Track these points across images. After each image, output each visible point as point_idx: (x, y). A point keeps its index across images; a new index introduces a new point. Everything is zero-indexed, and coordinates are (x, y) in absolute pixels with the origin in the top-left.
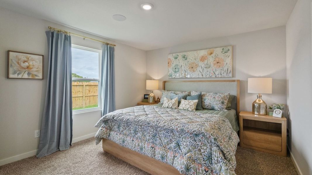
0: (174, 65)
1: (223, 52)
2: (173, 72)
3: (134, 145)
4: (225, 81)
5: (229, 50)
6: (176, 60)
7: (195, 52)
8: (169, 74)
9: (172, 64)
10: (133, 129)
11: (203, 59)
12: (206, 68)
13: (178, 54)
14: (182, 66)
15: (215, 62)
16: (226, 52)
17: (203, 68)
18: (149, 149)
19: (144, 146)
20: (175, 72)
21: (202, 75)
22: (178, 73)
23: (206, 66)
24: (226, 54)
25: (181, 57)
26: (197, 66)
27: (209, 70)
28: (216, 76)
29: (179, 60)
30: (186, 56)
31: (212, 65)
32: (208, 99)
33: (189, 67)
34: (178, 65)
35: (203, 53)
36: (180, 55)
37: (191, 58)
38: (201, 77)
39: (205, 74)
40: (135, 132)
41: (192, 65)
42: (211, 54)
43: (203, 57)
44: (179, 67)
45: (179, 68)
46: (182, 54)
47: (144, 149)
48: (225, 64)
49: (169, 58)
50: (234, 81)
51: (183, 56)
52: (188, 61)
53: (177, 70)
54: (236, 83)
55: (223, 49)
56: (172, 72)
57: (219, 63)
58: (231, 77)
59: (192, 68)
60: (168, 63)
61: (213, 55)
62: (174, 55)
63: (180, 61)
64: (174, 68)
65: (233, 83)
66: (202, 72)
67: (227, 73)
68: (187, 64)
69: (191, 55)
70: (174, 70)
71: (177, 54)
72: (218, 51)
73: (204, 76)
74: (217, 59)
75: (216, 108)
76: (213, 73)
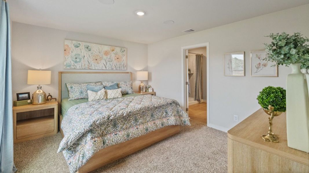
0: (74, 54)
1: (121, 51)
2: (72, 62)
3: (140, 131)
4: (122, 73)
5: (125, 51)
6: (77, 48)
7: (99, 46)
8: (65, 64)
9: (71, 52)
10: (133, 119)
11: (106, 53)
12: (109, 61)
13: (80, 43)
14: (84, 56)
15: (116, 58)
16: (123, 52)
17: (106, 61)
18: (153, 125)
19: (148, 126)
20: (76, 62)
21: (106, 67)
22: (80, 63)
23: (108, 60)
24: (123, 53)
25: (84, 47)
26: (101, 59)
27: (111, 63)
28: (116, 69)
29: (81, 49)
30: (89, 47)
31: (114, 60)
32: (123, 87)
33: (93, 59)
34: (80, 55)
35: (106, 48)
36: (83, 45)
37: (95, 50)
38: (105, 69)
39: (108, 67)
40: (136, 121)
41: (96, 57)
42: (113, 50)
43: (106, 51)
44: (80, 57)
45: (81, 59)
46: (84, 44)
47: (149, 128)
48: (122, 60)
49: (66, 43)
50: (128, 73)
51: (86, 46)
52: (92, 53)
53: (78, 60)
54: (129, 74)
55: (121, 49)
56: (70, 62)
57: (118, 59)
58: (125, 70)
59: (96, 60)
60: (65, 50)
61: (114, 52)
62: (74, 42)
63: (83, 51)
64: (75, 57)
65: (128, 74)
66: (106, 65)
67: (123, 67)
68: (91, 56)
69: (95, 48)
70: (74, 60)
71: (78, 42)
72: (118, 50)
73: (107, 68)
74: (117, 56)
75: (130, 92)
76: (114, 66)
